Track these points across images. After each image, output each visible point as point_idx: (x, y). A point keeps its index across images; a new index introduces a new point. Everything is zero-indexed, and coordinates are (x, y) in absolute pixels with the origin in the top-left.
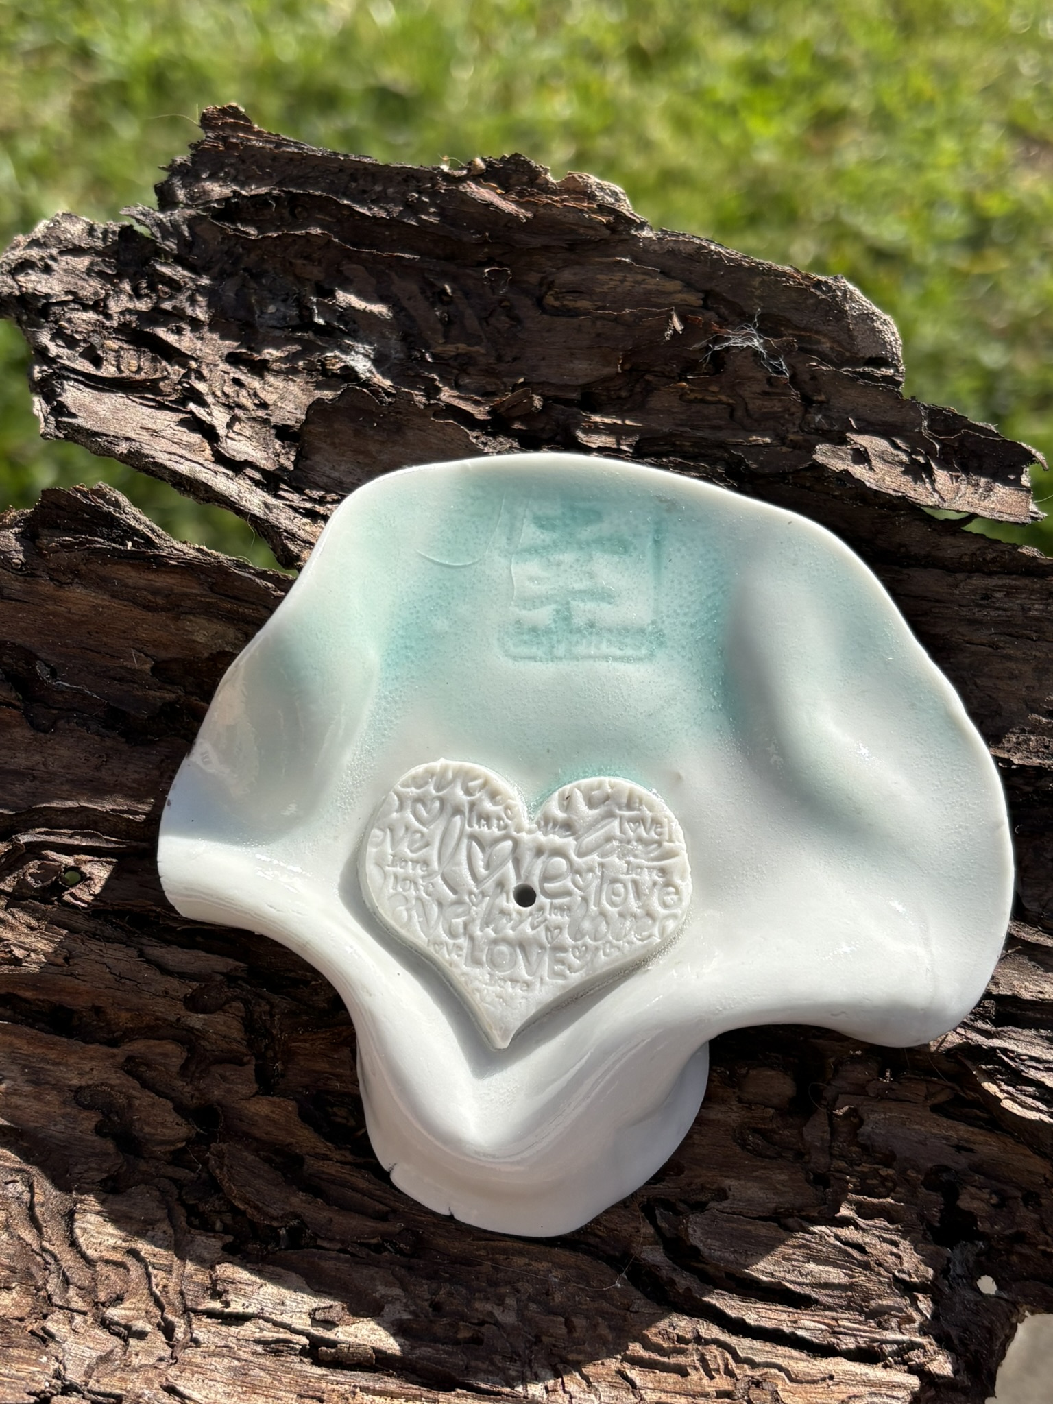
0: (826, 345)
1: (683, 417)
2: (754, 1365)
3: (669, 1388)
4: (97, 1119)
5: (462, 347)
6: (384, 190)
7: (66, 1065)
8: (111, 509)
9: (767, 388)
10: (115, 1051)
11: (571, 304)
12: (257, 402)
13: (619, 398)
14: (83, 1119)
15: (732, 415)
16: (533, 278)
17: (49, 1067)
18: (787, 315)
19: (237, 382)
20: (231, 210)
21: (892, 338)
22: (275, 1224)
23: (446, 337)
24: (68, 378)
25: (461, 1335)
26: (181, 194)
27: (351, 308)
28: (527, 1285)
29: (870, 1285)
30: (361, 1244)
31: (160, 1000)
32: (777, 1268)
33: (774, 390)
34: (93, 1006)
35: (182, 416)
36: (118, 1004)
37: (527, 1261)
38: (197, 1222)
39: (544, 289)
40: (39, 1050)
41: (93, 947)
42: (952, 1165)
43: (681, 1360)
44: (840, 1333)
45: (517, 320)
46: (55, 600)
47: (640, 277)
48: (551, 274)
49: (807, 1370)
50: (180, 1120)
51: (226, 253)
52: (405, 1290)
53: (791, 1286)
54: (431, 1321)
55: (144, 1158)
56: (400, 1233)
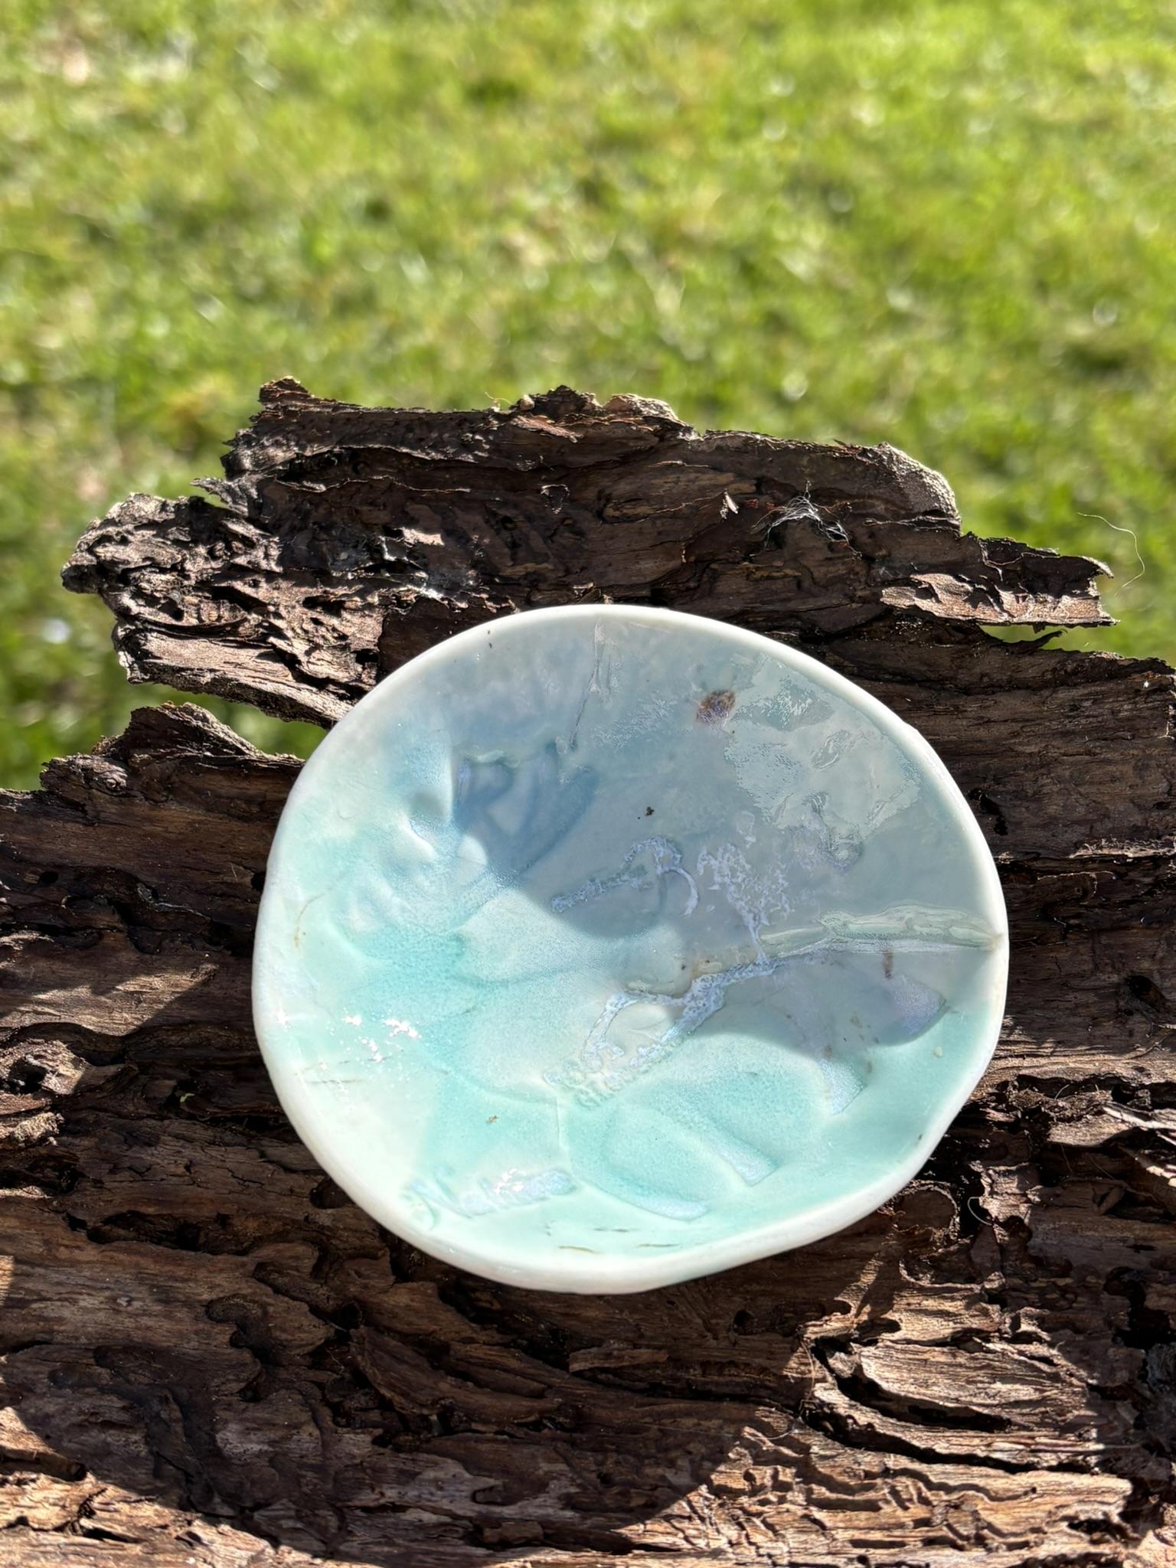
0: (880, 508)
1: (751, 596)
2: (948, 1489)
3: (862, 1524)
4: (231, 1332)
5: (531, 566)
6: (441, 436)
7: (196, 1281)
8: (200, 724)
9: (830, 555)
10: (244, 1259)
11: (630, 512)
12: (336, 635)
13: (688, 589)
14: (217, 1333)
15: (799, 585)
16: (591, 494)
17: (178, 1284)
18: (839, 486)
19: (316, 622)
20: (295, 471)
21: (944, 491)
22: (425, 1412)
23: (513, 558)
24: (151, 631)
25: (633, 1504)
26: (247, 463)
27: (419, 543)
28: (699, 1446)
29: (1064, 1398)
30: (519, 1425)
31: (286, 1199)
32: (962, 1393)
33: (837, 555)
34: (219, 1214)
35: (262, 651)
36: (244, 1210)
37: (696, 1421)
38: (343, 1421)
39: (603, 502)
40: (167, 1268)
41: (214, 1153)
42: (1132, 1265)
43: (871, 1495)
44: (1040, 1451)
45: (580, 533)
46: (151, 821)
47: (692, 476)
48: (609, 487)
49: (1006, 1486)
50: (316, 1321)
51: (295, 510)
52: (569, 1465)
53: (980, 1410)
54: (600, 1493)
55: (283, 1366)
56: (558, 1409)
